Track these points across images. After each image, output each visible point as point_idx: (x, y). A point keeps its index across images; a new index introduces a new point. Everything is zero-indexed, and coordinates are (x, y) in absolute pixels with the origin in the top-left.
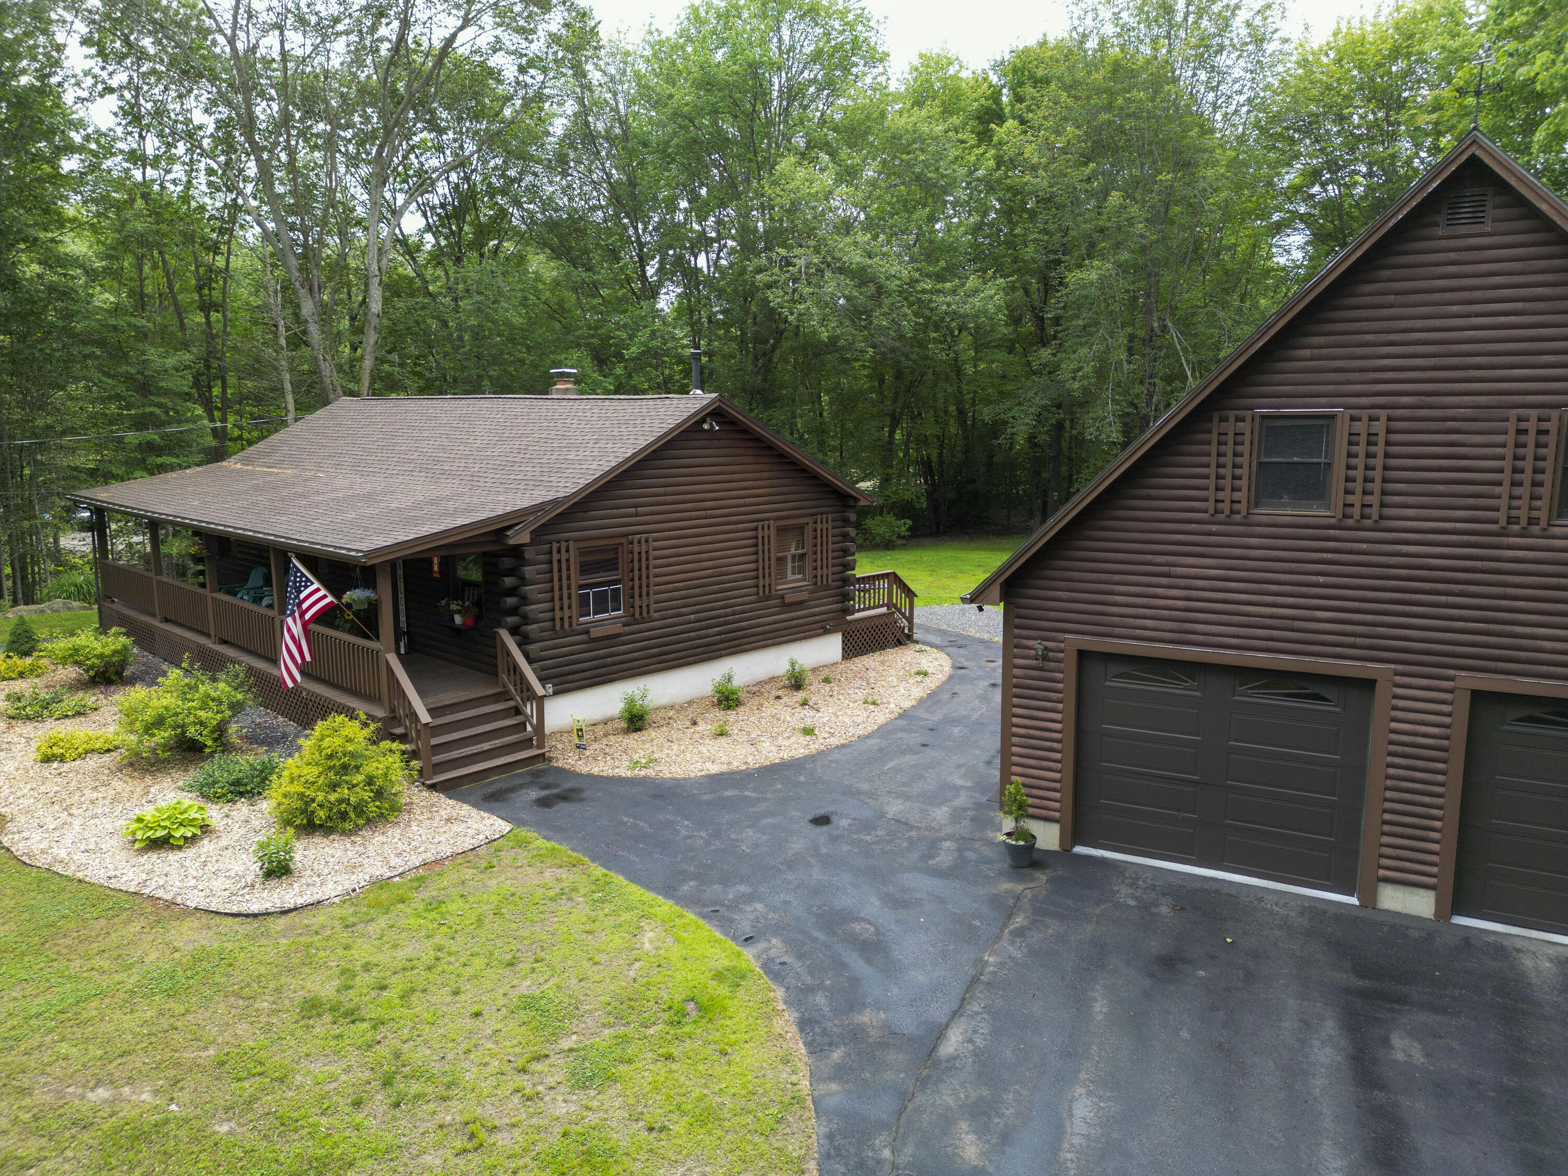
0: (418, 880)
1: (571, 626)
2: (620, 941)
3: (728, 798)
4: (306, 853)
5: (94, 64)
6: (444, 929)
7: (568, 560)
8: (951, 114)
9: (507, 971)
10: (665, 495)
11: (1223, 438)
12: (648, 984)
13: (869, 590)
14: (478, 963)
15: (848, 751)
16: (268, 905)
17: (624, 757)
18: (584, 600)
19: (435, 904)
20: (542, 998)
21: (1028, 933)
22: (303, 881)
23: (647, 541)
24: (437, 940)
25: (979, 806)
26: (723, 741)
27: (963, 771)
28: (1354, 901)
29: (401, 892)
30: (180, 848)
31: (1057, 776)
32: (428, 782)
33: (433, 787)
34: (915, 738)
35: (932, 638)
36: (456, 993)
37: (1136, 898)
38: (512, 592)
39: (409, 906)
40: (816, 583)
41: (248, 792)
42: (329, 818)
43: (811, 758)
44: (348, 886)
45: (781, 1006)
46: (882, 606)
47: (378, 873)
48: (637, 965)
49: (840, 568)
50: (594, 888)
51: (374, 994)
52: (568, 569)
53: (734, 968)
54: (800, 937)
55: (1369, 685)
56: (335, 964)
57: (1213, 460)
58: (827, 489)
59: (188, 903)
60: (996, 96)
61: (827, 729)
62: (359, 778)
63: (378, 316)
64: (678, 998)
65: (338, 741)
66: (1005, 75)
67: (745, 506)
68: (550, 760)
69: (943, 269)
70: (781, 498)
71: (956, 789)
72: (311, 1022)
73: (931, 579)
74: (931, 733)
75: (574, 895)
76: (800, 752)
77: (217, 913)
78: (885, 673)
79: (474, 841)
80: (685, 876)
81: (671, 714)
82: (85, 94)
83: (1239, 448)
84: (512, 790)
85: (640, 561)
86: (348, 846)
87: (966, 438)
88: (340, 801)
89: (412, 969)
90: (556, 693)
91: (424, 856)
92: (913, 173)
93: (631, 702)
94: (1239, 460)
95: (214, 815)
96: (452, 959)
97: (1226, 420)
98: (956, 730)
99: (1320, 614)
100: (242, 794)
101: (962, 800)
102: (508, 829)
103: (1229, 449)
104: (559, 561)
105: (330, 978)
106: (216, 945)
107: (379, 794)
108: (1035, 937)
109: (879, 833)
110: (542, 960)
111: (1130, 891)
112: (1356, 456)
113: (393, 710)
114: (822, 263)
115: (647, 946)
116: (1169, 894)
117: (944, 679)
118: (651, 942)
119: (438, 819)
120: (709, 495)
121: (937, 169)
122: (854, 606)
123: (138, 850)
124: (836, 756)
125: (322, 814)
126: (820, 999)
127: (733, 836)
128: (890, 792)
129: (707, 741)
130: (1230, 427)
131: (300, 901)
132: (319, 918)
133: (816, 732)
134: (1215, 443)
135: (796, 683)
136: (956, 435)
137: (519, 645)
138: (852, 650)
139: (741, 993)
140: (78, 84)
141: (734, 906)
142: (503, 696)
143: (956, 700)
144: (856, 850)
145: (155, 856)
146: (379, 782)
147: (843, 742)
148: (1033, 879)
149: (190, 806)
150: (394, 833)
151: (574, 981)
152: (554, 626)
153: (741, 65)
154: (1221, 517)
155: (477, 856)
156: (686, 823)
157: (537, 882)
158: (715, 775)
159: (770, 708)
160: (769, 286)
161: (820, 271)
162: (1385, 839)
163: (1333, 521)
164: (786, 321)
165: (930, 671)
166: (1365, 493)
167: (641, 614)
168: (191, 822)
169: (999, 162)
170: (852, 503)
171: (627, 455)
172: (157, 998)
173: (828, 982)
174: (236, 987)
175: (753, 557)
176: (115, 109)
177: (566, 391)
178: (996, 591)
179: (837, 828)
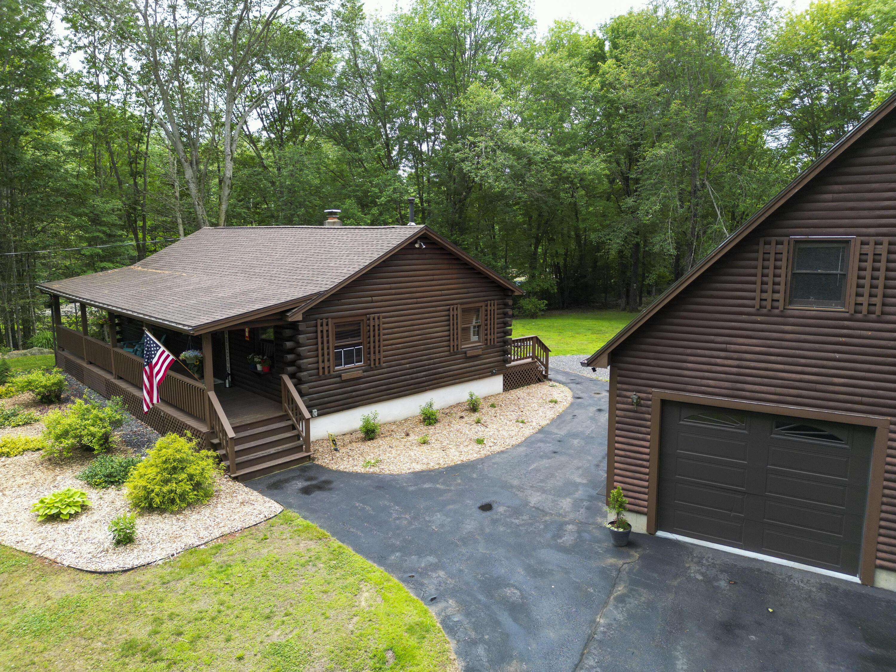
0: (216, 547)
1: (329, 372)
2: (345, 600)
3: (426, 489)
4: (146, 526)
5: (70, 33)
6: (227, 588)
7: (327, 331)
8: (573, 56)
9: (265, 623)
10: (390, 289)
11: (766, 256)
12: (361, 635)
13: (520, 347)
14: (247, 615)
15: (505, 456)
16: (115, 565)
17: (361, 458)
18: (338, 356)
19: (224, 567)
20: (286, 646)
21: (628, 600)
22: (141, 547)
23: (379, 318)
24: (222, 597)
25: (591, 498)
26: (425, 447)
27: (580, 472)
28: (856, 580)
29: (204, 556)
30: (66, 521)
31: (646, 484)
32: (233, 476)
33: (236, 479)
34: (549, 447)
35: (560, 377)
36: (228, 640)
37: (702, 574)
38: (291, 351)
39: (207, 568)
40: (486, 344)
41: (116, 482)
42: (163, 503)
43: (481, 461)
44: (170, 551)
45: (453, 656)
46: (529, 357)
47: (190, 542)
48: (355, 619)
49: (502, 334)
50: (331, 557)
51: (173, 638)
52: (328, 336)
53: (422, 623)
54: (468, 599)
55: (871, 430)
56: (151, 613)
57: (759, 271)
58: (494, 285)
59: (64, 562)
60: (601, 45)
61: (492, 440)
62: (184, 476)
63: (230, 179)
64: (381, 647)
65: (170, 451)
66: (607, 33)
67: (442, 295)
68: (314, 459)
69: (569, 149)
70: (465, 290)
71: (576, 485)
72: (127, 660)
73: (559, 338)
74: (559, 443)
75: (317, 562)
76: (474, 456)
77: (81, 570)
78: (530, 401)
79: (256, 519)
80: (393, 549)
81: (393, 427)
82: (65, 51)
83: (778, 263)
84: (287, 481)
85: (374, 330)
86: (174, 521)
87: (581, 251)
88: (171, 491)
89: (202, 619)
90: (319, 415)
91: (223, 529)
92: (551, 92)
93: (367, 421)
94: (778, 271)
95: (93, 497)
96: (229, 612)
97: (769, 243)
98: (576, 442)
99: (836, 380)
100: (112, 483)
101: (580, 494)
102: (280, 510)
103: (771, 264)
104: (322, 331)
105: (145, 625)
106: (76, 595)
107: (197, 486)
108: (632, 602)
109: (525, 517)
110: (291, 614)
111: (697, 568)
112: (865, 270)
113: (212, 428)
114: (495, 146)
115: (363, 604)
116: (725, 571)
117: (568, 405)
118: (367, 601)
119: (236, 502)
120: (419, 289)
121: (565, 90)
122: (511, 358)
123: (40, 522)
124: (497, 460)
125: (158, 500)
126: (481, 650)
127: (427, 518)
128: (532, 487)
129: (415, 448)
130: (772, 249)
131: (136, 563)
132: (147, 576)
133: (485, 442)
134: (760, 259)
135: (473, 407)
136: (575, 250)
137: (295, 385)
138: (508, 386)
139: (426, 643)
140: (60, 45)
141: (424, 573)
142: (286, 417)
143: (576, 420)
144: (509, 531)
145: (50, 527)
146: (197, 478)
147: (502, 449)
148: (629, 556)
149: (75, 493)
150: (206, 512)
151: (310, 632)
152: (319, 373)
153: (446, 27)
154: (764, 311)
155: (257, 530)
156: (397, 508)
157: (294, 551)
158: (419, 472)
159: (457, 425)
160: (463, 161)
161: (494, 151)
162: (881, 539)
163: (847, 315)
164: (474, 181)
165: (559, 400)
166: (871, 296)
167: (375, 364)
168: (75, 504)
169: (603, 85)
170: (510, 294)
171: (366, 264)
172: (27, 638)
173: (487, 637)
174: (82, 629)
175: (447, 328)
176: (83, 59)
177: (334, 223)
178: (605, 359)
179: (497, 513)
